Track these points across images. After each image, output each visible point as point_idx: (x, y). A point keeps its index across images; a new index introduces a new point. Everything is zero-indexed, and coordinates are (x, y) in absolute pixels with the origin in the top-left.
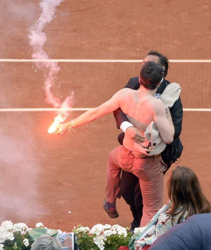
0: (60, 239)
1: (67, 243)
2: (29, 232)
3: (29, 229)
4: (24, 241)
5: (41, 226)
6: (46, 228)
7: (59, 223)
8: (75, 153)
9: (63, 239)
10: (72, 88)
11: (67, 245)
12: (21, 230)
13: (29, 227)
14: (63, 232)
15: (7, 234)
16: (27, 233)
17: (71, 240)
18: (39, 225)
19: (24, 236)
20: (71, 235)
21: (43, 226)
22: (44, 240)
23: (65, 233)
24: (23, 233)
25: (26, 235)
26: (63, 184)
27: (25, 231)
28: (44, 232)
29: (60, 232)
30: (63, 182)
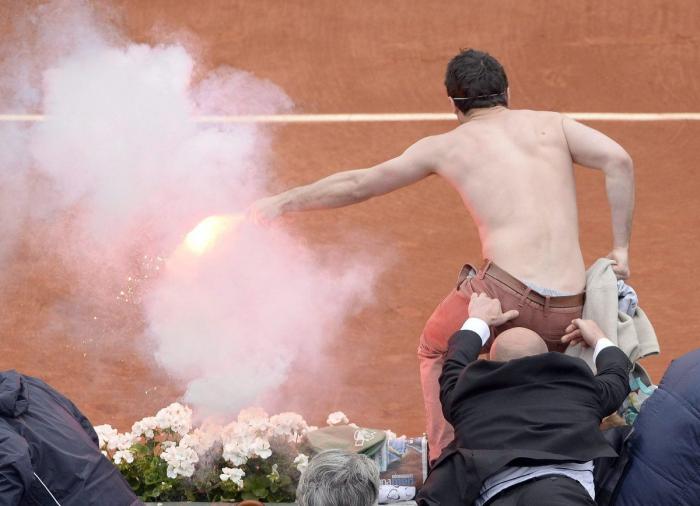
0: (391, 454)
1: (409, 465)
2: (310, 439)
3: (310, 430)
4: (297, 459)
5: (342, 423)
6: (353, 425)
7: (387, 414)
8: (431, 232)
9: (400, 456)
10: (423, 60)
11: (409, 469)
12: (288, 433)
13: (309, 425)
14: (398, 436)
15: (253, 442)
16: (305, 440)
17: (419, 456)
18: (335, 418)
19: (297, 445)
20: (420, 445)
21: (347, 420)
23: (404, 437)
24: (295, 439)
25: (302, 445)
26: (398, 310)
27: (299, 434)
28: (351, 435)
29: (391, 435)
30: (399, 307)
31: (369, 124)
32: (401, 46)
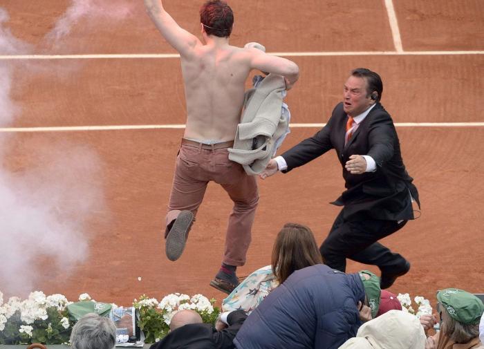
0: (115, 317)
1: (126, 323)
2: (69, 308)
3: (68, 304)
4: (62, 321)
5: (87, 299)
6: (93, 301)
7: (112, 294)
8: (135, 192)
9: (120, 318)
10: (130, 96)
11: (125, 325)
12: (57, 305)
13: (69, 301)
14: (119, 306)
15: (38, 310)
16: (67, 309)
17: (131, 318)
18: (83, 296)
19: (62, 313)
20: (131, 311)
21: (90, 298)
22: (90, 320)
23: (122, 307)
24: (60, 309)
25: (65, 312)
26: (118, 236)
27: (63, 306)
28: (92, 307)
29: (114, 306)
30: (118, 234)
31: (100, 131)
32: (117, 87)
